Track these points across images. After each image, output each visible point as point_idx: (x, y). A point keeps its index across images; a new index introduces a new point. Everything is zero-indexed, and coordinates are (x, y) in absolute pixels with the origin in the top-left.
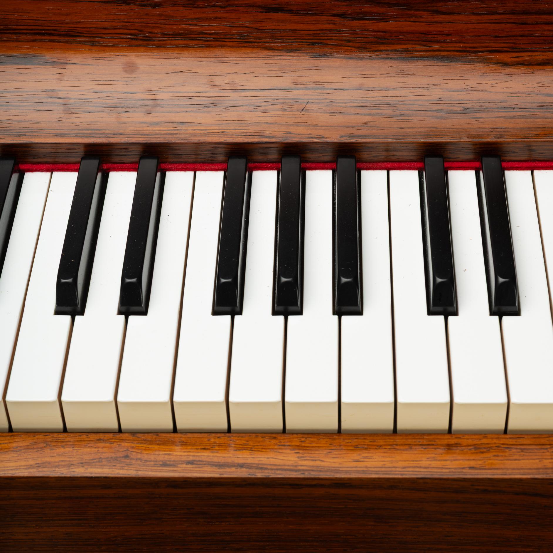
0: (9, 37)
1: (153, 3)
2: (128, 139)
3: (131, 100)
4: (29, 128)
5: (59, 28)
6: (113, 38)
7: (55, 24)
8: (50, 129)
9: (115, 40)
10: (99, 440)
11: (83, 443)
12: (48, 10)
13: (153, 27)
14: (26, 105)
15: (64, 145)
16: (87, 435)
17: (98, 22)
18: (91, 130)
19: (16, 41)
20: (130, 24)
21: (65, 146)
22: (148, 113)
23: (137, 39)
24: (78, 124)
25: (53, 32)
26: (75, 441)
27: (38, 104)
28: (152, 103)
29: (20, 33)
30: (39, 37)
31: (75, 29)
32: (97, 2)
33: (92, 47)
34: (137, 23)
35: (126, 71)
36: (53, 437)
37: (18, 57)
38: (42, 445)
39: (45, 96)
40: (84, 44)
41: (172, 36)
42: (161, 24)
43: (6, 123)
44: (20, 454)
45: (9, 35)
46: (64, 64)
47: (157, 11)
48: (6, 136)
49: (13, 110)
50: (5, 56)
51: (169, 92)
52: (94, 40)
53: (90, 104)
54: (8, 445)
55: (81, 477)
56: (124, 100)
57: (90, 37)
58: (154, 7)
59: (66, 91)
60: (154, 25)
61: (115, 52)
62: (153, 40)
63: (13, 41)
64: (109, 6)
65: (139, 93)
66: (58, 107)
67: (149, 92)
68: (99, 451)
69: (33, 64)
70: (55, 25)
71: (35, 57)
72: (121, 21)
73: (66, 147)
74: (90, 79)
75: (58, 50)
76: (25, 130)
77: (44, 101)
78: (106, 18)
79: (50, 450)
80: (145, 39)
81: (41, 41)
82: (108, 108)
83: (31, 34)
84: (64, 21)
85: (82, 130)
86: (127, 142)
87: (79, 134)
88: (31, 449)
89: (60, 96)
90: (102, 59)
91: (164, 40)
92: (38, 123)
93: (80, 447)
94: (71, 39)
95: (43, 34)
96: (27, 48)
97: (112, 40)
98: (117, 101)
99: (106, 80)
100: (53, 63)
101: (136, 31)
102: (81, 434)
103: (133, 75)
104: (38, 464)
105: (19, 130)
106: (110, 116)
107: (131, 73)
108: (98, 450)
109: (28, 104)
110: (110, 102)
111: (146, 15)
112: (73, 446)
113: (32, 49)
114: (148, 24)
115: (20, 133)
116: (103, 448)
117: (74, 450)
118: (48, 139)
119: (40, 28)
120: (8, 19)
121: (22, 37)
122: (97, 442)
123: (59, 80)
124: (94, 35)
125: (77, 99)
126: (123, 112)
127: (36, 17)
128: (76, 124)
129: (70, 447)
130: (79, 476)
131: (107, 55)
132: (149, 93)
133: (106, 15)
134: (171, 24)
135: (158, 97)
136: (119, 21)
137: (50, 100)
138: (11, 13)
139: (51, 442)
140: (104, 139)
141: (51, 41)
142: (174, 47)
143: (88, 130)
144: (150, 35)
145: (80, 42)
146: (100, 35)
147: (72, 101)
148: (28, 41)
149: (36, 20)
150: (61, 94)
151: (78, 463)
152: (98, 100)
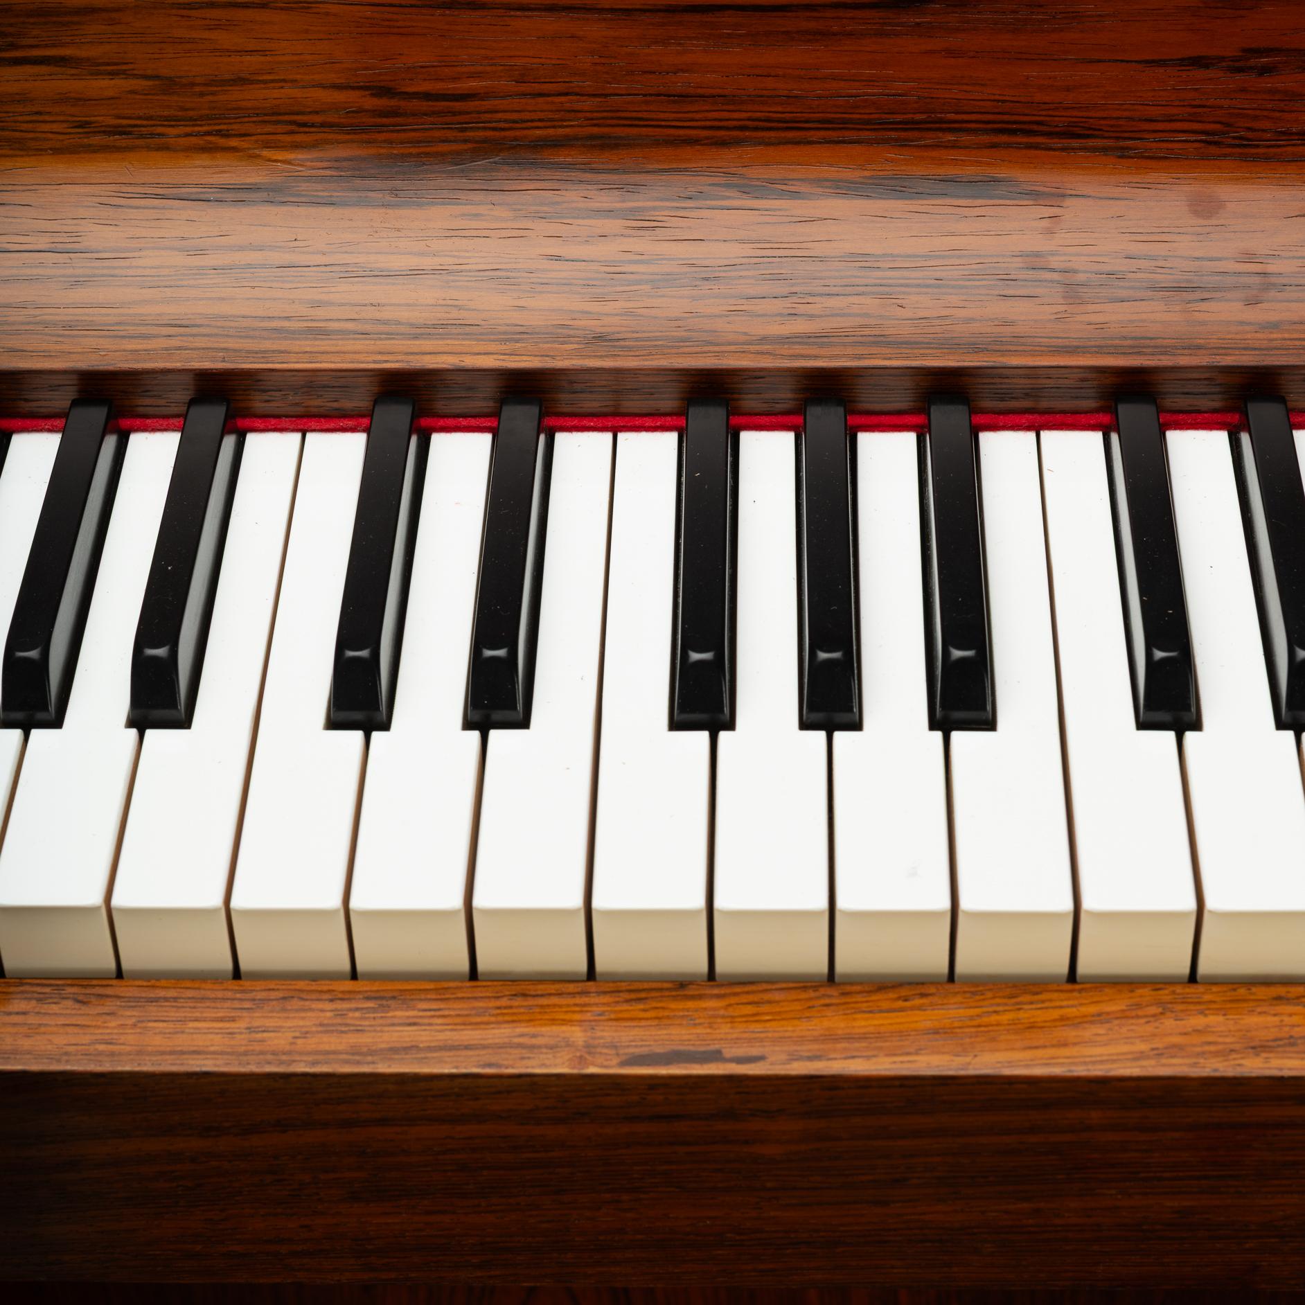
0: (939, 138)
1: (1259, 65)
2: (1218, 357)
3: (1210, 275)
4: (993, 335)
5: (1048, 119)
6: (1167, 141)
7: (1042, 110)
8: (1041, 337)
9: (1170, 145)
10: (1278, 999)
11: (1245, 1005)
12: (1028, 79)
13: (1256, 118)
14: (980, 286)
15: (1075, 370)
16: (1249, 989)
17: (1136, 107)
18: (1132, 338)
19: (954, 146)
20: (1205, 109)
21: (1077, 373)
22: (1252, 302)
23: (1219, 142)
24: (1101, 326)
25: (1035, 127)
26: (1224, 1001)
27: (1007, 282)
28: (1258, 282)
29: (960, 130)
30: (1004, 138)
31: (1084, 120)
32: (1136, 62)
33: (1120, 160)
34: (1221, 107)
35: (1196, 213)
36: (1174, 993)
37: (956, 182)
38: (1153, 1010)
39: (1021, 265)
40: (1102, 153)
41: (1297, 138)
42: (1274, 111)
43: (940, 324)
44: (1110, 1029)
45: (938, 133)
46: (1058, 197)
47: (1267, 82)
48: (945, 351)
49: (953, 296)
50: (928, 179)
51: (1294, 257)
52: (1125, 146)
53: (1121, 284)
54: (1078, 1010)
55: (1258, 1078)
56: (1196, 275)
57: (1117, 138)
58: (1261, 74)
59: (1065, 255)
60: (1258, 113)
61: (1171, 171)
62: (1254, 145)
63: (946, 147)
64: (1161, 70)
65: (1226, 259)
66: (1052, 290)
67: (1249, 257)
68: (1284, 1023)
69: (991, 198)
70: (1041, 113)
71: (994, 181)
72: (1186, 104)
73: (1079, 375)
74: (1116, 228)
75: (1046, 166)
76: (985, 339)
77: (1020, 277)
78: (1153, 97)
79: (1176, 1020)
80: (1237, 142)
81: (1008, 146)
82: (1161, 293)
83: (986, 131)
84: (1061, 103)
85: (1112, 339)
86: (1215, 364)
87: (1106, 346)
88: (1133, 1018)
89: (1054, 265)
90: (1143, 185)
91: (1279, 146)
92: (1011, 324)
93: (1241, 1014)
94: (1075, 143)
95: (1013, 132)
96: (976, 161)
97: (1165, 145)
98: (1181, 277)
99: (1153, 231)
100: (1036, 196)
101: (1218, 127)
102: (1235, 986)
103: (1214, 222)
104: (1157, 1049)
105: (972, 339)
106: (1168, 310)
107: (1209, 217)
108: (1282, 1021)
109: (984, 283)
110: (1163, 278)
111: (1242, 91)
112: (1223, 1013)
113: (988, 164)
114: (1245, 111)
115: (975, 344)
116: (1290, 1015)
117: (1228, 1019)
118: (1038, 358)
119: (1006, 118)
120: (938, 98)
121: (965, 138)
122: (1275, 1002)
123: (1050, 232)
124: (1126, 135)
125: (1091, 272)
126: (1196, 301)
127: (1000, 95)
128: (1097, 326)
129: (1218, 1014)
130: (1254, 1075)
131: (1152, 177)
132: (1249, 259)
133: (1155, 90)
134: (1296, 111)
135: (1271, 268)
136: (1182, 104)
137: (1032, 274)
138: (943, 87)
139: (1171, 1003)
140: (1162, 357)
141: (1030, 147)
142: (1301, 161)
143: (1125, 338)
144: (1250, 134)
145: (1094, 149)
146: (1138, 135)
147: (1081, 277)
148: (980, 147)
149: (998, 101)
150: (1055, 262)
151: (1246, 1048)
152: (1139, 275)
